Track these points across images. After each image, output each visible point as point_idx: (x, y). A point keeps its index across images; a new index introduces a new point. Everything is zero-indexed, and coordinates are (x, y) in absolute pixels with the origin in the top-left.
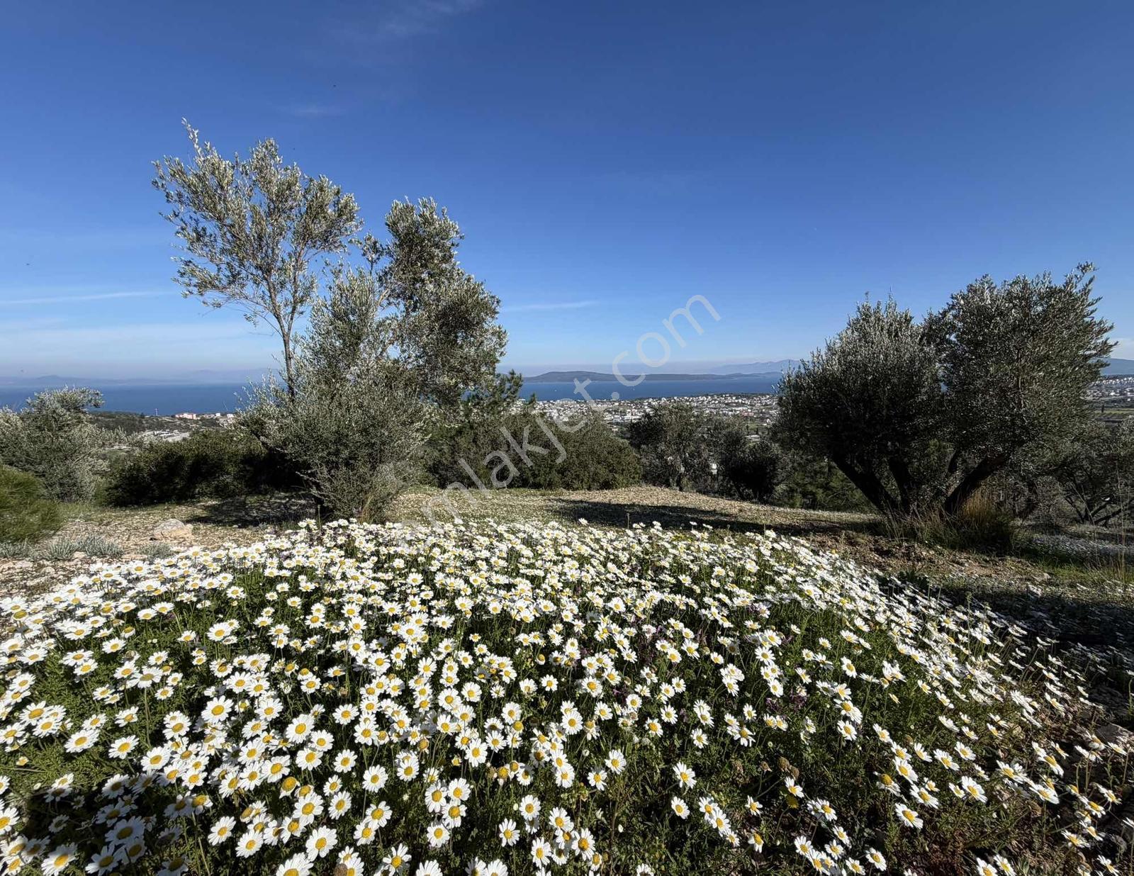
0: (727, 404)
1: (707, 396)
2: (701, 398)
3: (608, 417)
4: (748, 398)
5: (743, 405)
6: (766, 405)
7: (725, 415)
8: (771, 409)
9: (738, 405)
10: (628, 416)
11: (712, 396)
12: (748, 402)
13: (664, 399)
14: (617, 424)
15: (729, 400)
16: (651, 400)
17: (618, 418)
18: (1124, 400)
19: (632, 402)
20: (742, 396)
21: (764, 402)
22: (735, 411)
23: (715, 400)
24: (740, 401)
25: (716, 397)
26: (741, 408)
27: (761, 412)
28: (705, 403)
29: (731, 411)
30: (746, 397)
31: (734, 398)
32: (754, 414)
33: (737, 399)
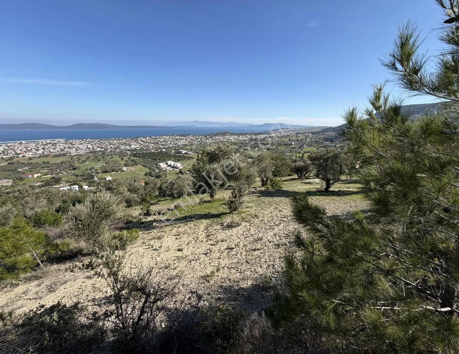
0: (176, 139)
1: (167, 136)
2: (165, 137)
3: (123, 147)
4: (184, 137)
7: (176, 144)
8: (194, 141)
9: (181, 139)
10: (133, 146)
11: (169, 136)
12: (184, 138)
13: (148, 138)
14: (129, 150)
15: (177, 138)
16: (141, 138)
17: (128, 148)
18: (285, 136)
19: (132, 139)
20: (182, 136)
22: (181, 142)
23: (171, 138)
24: (181, 138)
25: (171, 136)
26: (182, 141)
27: (191, 142)
28: (167, 139)
29: (179, 142)
30: (183, 136)
31: (179, 137)
32: (188, 143)
33: (180, 137)
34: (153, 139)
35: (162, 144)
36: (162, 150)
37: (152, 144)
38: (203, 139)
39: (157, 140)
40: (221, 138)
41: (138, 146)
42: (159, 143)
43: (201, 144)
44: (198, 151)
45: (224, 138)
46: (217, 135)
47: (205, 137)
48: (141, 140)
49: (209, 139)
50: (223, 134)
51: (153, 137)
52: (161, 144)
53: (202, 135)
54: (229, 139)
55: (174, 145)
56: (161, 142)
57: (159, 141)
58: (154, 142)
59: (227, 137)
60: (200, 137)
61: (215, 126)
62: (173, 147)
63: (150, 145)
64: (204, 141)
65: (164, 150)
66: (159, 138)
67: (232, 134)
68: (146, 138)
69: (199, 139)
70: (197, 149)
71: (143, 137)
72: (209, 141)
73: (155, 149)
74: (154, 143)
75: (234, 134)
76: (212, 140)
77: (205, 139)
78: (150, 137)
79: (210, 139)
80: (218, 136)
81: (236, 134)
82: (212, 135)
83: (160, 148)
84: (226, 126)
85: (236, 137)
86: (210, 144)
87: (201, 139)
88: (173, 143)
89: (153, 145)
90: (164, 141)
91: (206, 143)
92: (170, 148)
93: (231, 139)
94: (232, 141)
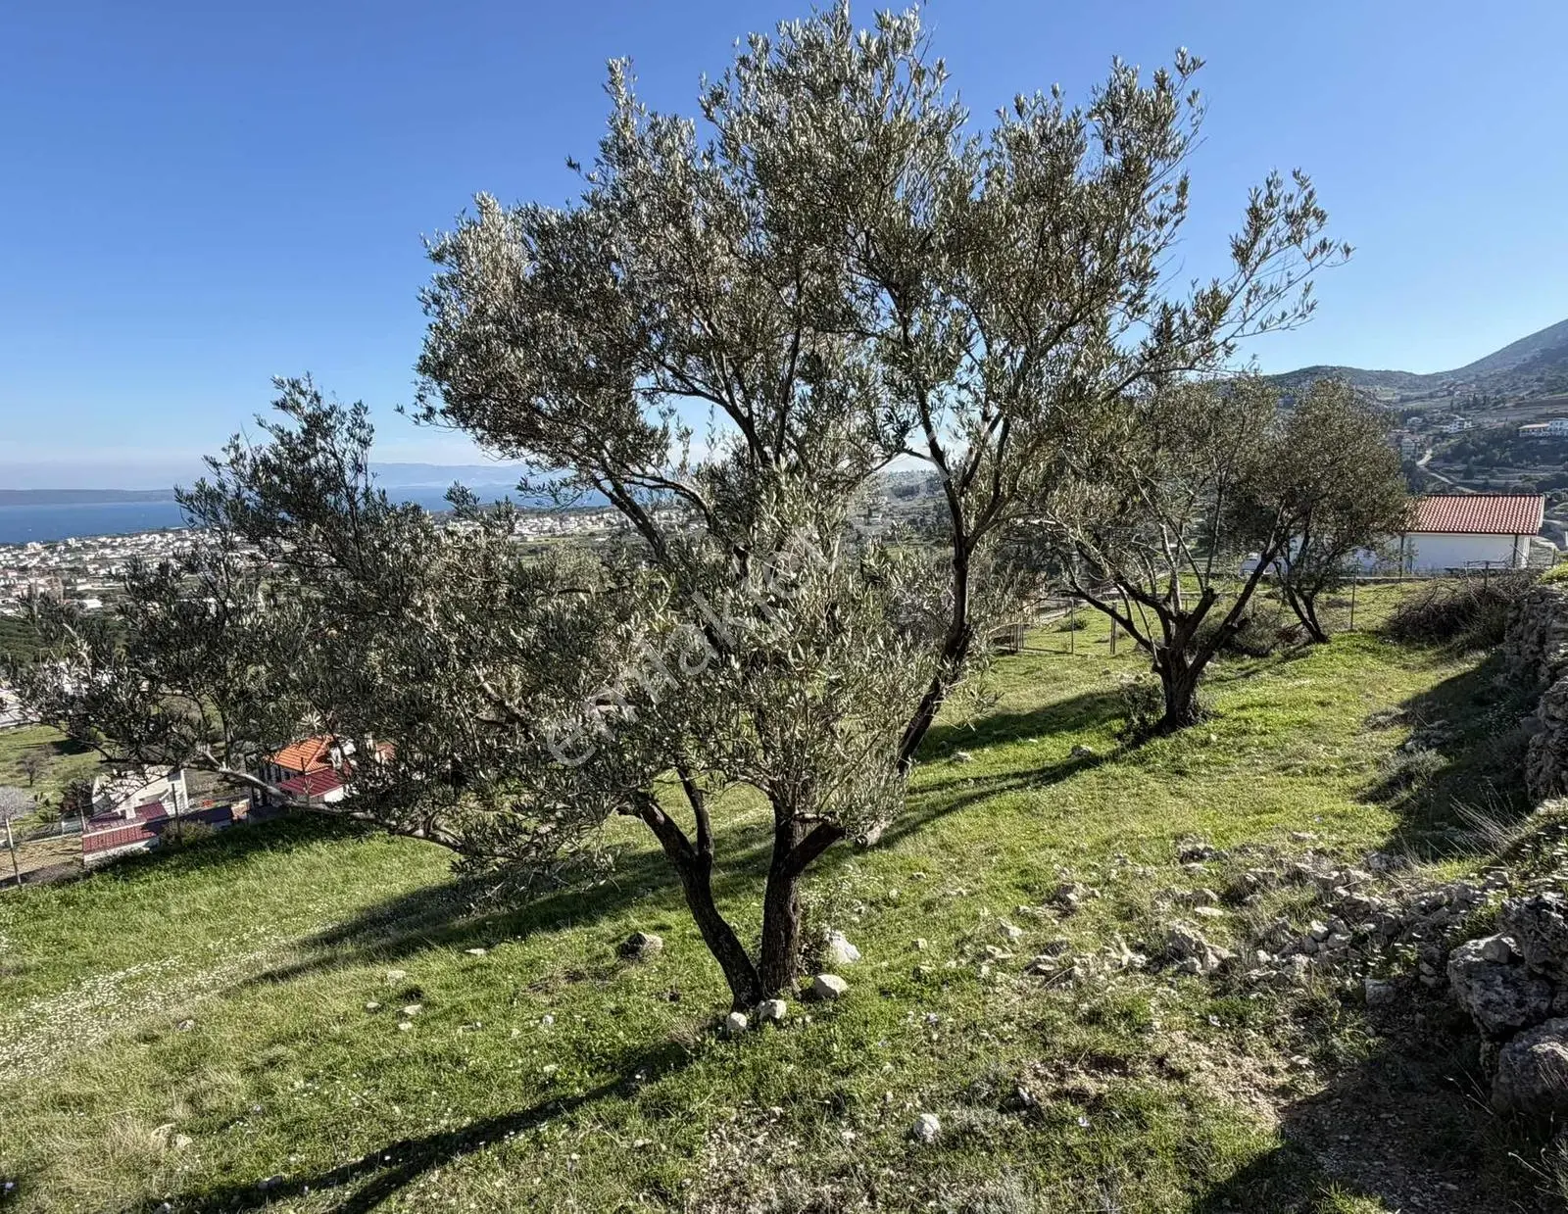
1: (163, 532)
2: (145, 539)
11: (179, 532)
13: (34, 546)
28: (157, 547)
34: (69, 549)
51: (72, 541)
66: (104, 545)
68: (23, 547)
78: (54, 543)
85: (548, 522)
93: (520, 534)
94: (524, 539)
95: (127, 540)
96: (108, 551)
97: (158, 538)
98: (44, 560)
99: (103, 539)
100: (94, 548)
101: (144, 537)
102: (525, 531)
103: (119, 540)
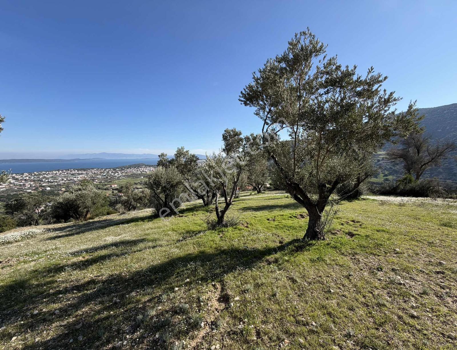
0: (72, 174)
1: (58, 171)
4: (85, 170)
5: (82, 174)
6: (95, 173)
7: (71, 180)
8: (97, 175)
9: (79, 174)
11: (62, 171)
12: (84, 172)
15: (73, 172)
16: (14, 175)
20: (81, 170)
21: (93, 172)
22: (78, 177)
23: (64, 173)
24: (80, 172)
25: (65, 171)
26: (81, 176)
27: (93, 177)
28: (58, 174)
29: (75, 177)
30: (83, 170)
31: (76, 171)
32: (89, 178)
33: (78, 171)
34: (35, 175)
35: (49, 181)
36: (46, 189)
37: (31, 181)
38: (110, 172)
39: (41, 177)
40: (134, 171)
41: (4, 186)
42: (43, 180)
43: (107, 178)
44: (101, 186)
45: (137, 171)
46: (130, 167)
47: (114, 169)
48: (14, 178)
49: (118, 173)
50: (137, 166)
51: (35, 173)
52: (46, 181)
53: (110, 169)
54: (143, 171)
55: (67, 182)
56: (48, 179)
57: (44, 177)
58: (36, 179)
59: (141, 169)
60: (107, 170)
61: (128, 158)
62: (64, 183)
63: (27, 184)
64: (111, 175)
65: (48, 189)
66: (44, 174)
67: (148, 165)
68: (23, 174)
69: (105, 173)
70: (100, 184)
71: (16, 174)
72: (118, 174)
73: (34, 188)
74: (34, 181)
75: (150, 166)
76: (123, 173)
77: (113, 173)
78: (30, 174)
79: (120, 172)
80: (131, 169)
81: (152, 166)
82: (122, 169)
83: (44, 186)
84: (141, 158)
86: (118, 177)
87: (108, 172)
88: (65, 179)
89: (32, 183)
90: (52, 177)
91: (113, 177)
92: (60, 185)
93: (146, 171)
94: (147, 173)
95: (50, 172)
96: (46, 175)
97: (58, 172)
98: (29, 177)
99: (44, 172)
100: (42, 174)
101: (54, 172)
102: (147, 171)
103: (48, 172)
